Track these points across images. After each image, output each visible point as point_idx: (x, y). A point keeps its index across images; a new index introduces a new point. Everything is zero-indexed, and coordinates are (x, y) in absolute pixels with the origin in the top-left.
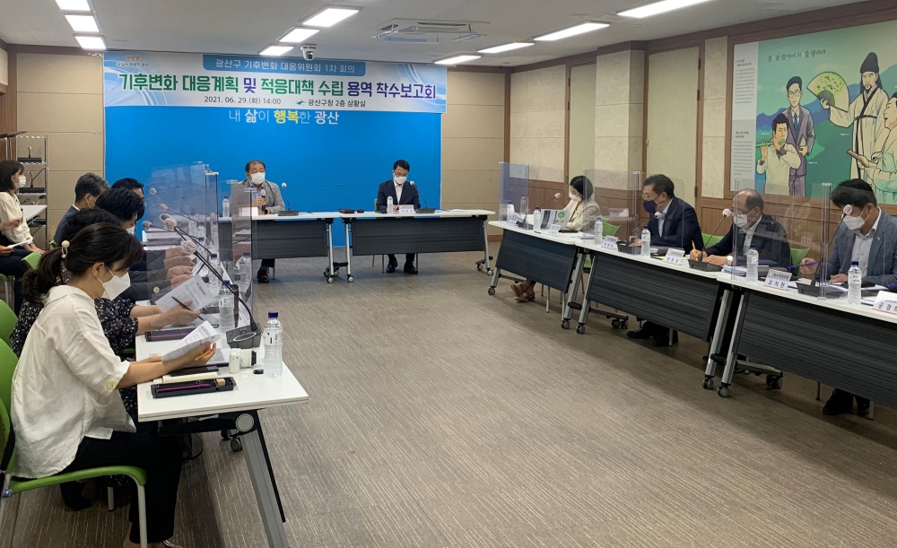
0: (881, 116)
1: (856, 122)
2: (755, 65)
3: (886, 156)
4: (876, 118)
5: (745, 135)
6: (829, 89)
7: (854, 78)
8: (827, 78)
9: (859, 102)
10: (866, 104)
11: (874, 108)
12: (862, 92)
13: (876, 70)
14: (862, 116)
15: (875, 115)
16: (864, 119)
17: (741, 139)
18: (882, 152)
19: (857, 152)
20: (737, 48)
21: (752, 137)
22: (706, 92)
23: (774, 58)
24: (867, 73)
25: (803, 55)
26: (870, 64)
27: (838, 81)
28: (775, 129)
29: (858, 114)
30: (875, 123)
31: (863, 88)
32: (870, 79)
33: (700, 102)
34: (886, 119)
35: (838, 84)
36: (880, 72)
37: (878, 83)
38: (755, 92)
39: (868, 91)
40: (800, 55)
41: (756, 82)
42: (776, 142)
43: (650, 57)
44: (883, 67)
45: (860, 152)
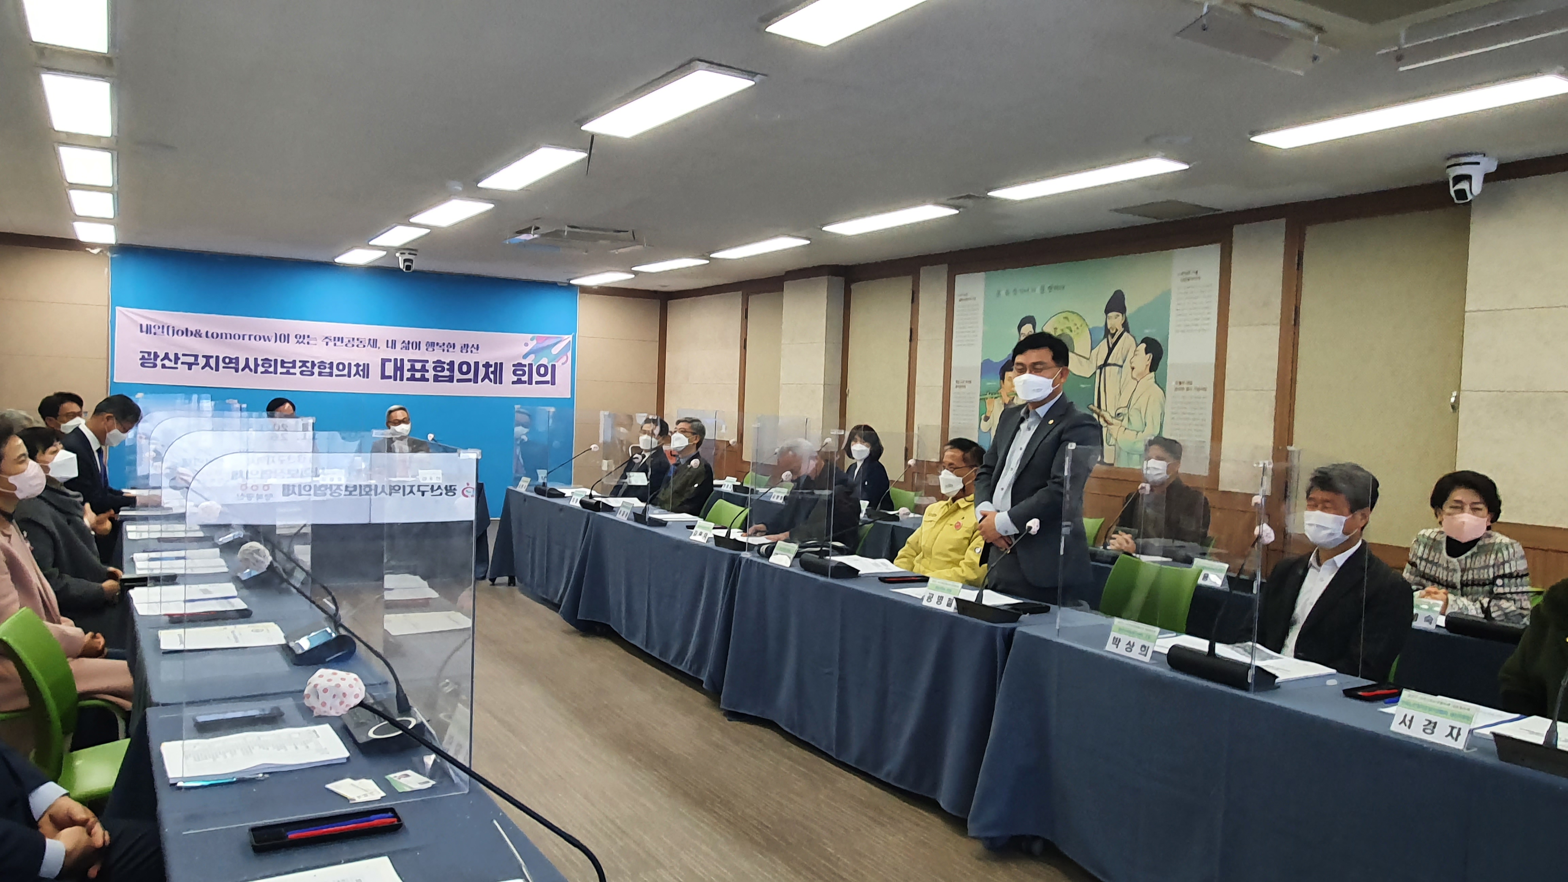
0: (1127, 364)
1: (1098, 371)
2: (980, 301)
3: (1132, 412)
4: (1121, 366)
5: (967, 385)
6: (1067, 331)
7: (1097, 319)
8: (1066, 318)
9: (1103, 347)
10: (1110, 350)
11: (1119, 355)
12: (1106, 336)
13: (1122, 310)
14: (1106, 364)
15: (1120, 363)
16: (1108, 368)
17: (963, 390)
18: (1128, 407)
19: (1099, 406)
20: (960, 280)
21: (975, 388)
22: (921, 332)
23: (1003, 293)
24: (1110, 314)
25: (1038, 290)
26: (1116, 304)
27: (1079, 322)
28: (1003, 378)
29: (1101, 362)
30: (1120, 373)
31: (1107, 332)
32: (1115, 321)
33: (913, 343)
34: (1133, 368)
35: (1078, 325)
36: (1128, 313)
37: (1125, 326)
38: (980, 335)
39: (1113, 335)
40: (1034, 290)
41: (981, 321)
42: (1004, 394)
43: (853, 287)
44: (1131, 306)
45: (1103, 406)
